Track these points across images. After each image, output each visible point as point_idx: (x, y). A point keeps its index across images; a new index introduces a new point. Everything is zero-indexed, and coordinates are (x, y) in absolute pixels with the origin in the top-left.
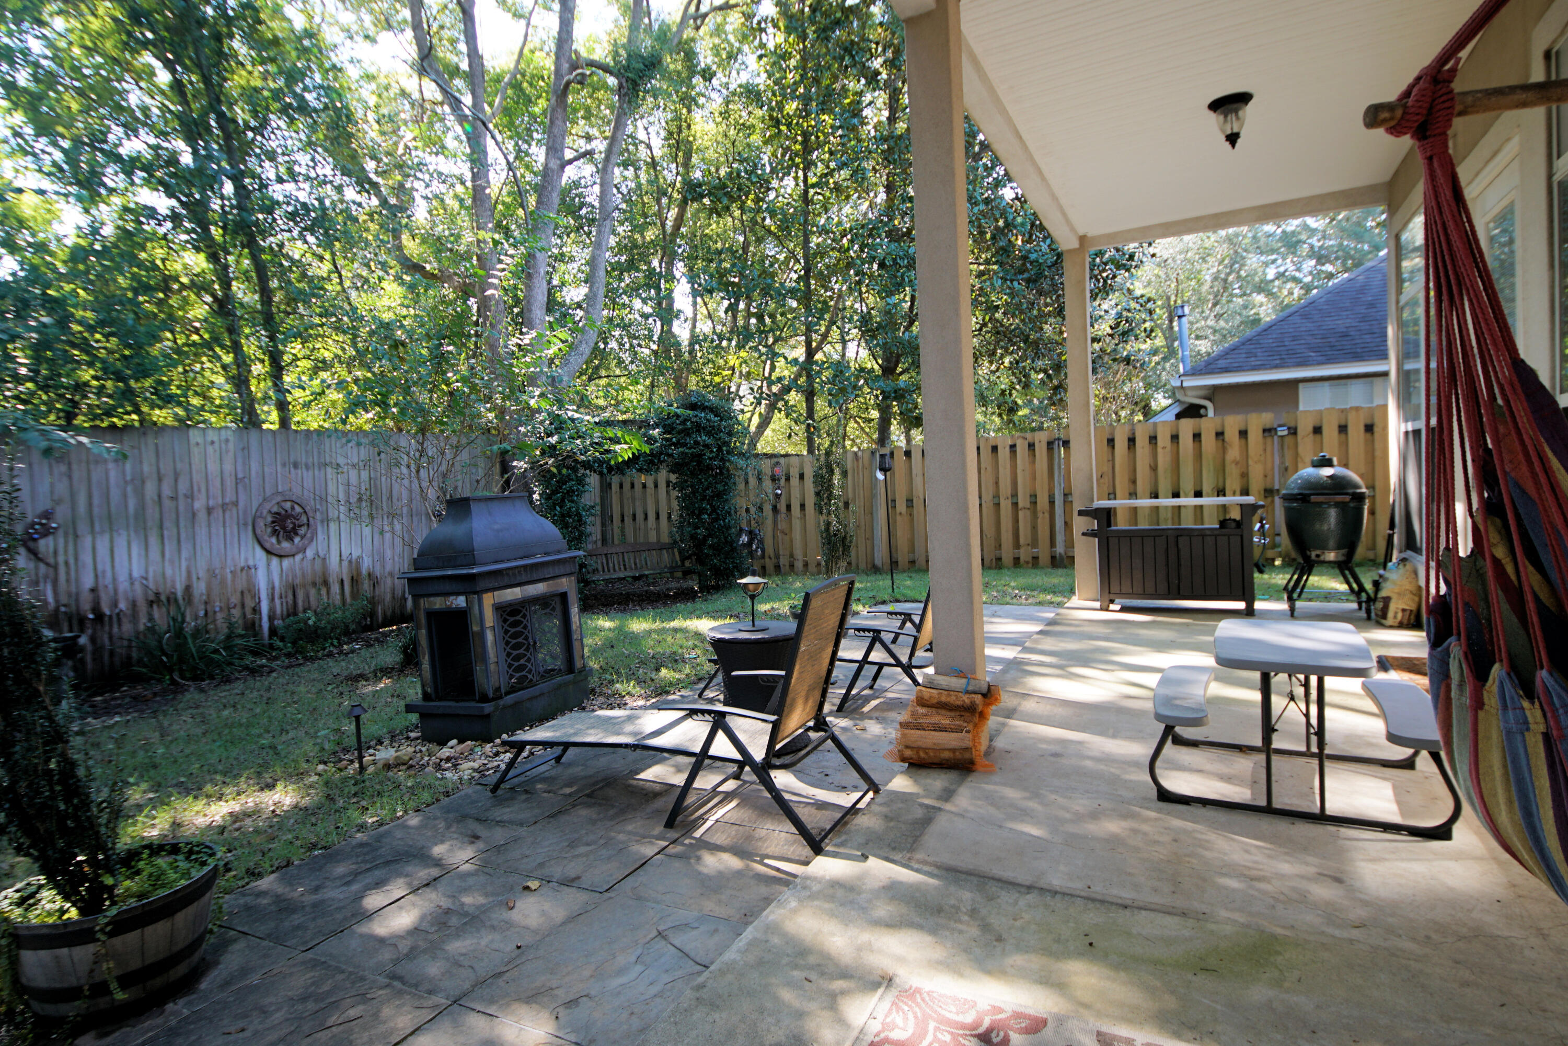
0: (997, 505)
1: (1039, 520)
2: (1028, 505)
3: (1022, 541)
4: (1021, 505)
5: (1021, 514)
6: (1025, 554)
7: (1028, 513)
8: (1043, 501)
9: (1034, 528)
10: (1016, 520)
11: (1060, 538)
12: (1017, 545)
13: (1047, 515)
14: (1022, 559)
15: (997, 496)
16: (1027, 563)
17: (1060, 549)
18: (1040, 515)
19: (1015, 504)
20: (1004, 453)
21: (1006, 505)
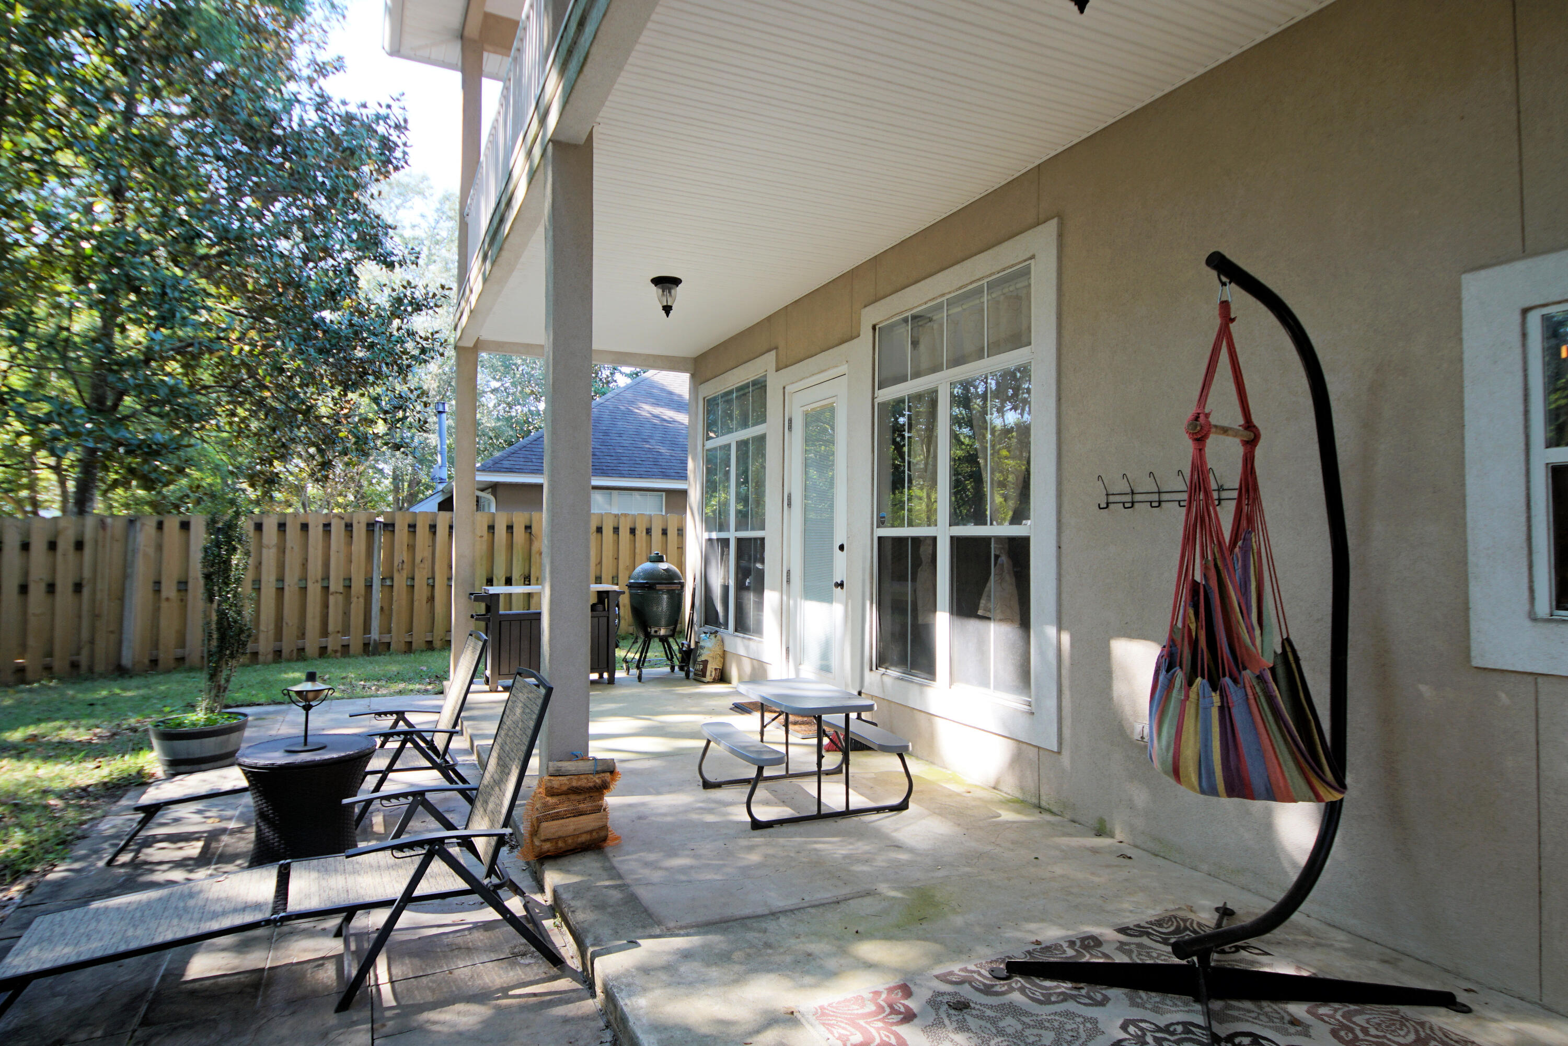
0: (304, 589)
1: (353, 606)
2: (341, 589)
3: (331, 628)
4: (332, 589)
5: (332, 599)
6: (333, 643)
7: (340, 597)
8: (358, 585)
9: (346, 614)
10: (326, 605)
11: (375, 624)
12: (325, 633)
13: (362, 600)
14: (330, 649)
15: (304, 578)
16: (336, 651)
17: (375, 635)
18: (354, 600)
19: (326, 589)
20: (316, 532)
21: (314, 590)
